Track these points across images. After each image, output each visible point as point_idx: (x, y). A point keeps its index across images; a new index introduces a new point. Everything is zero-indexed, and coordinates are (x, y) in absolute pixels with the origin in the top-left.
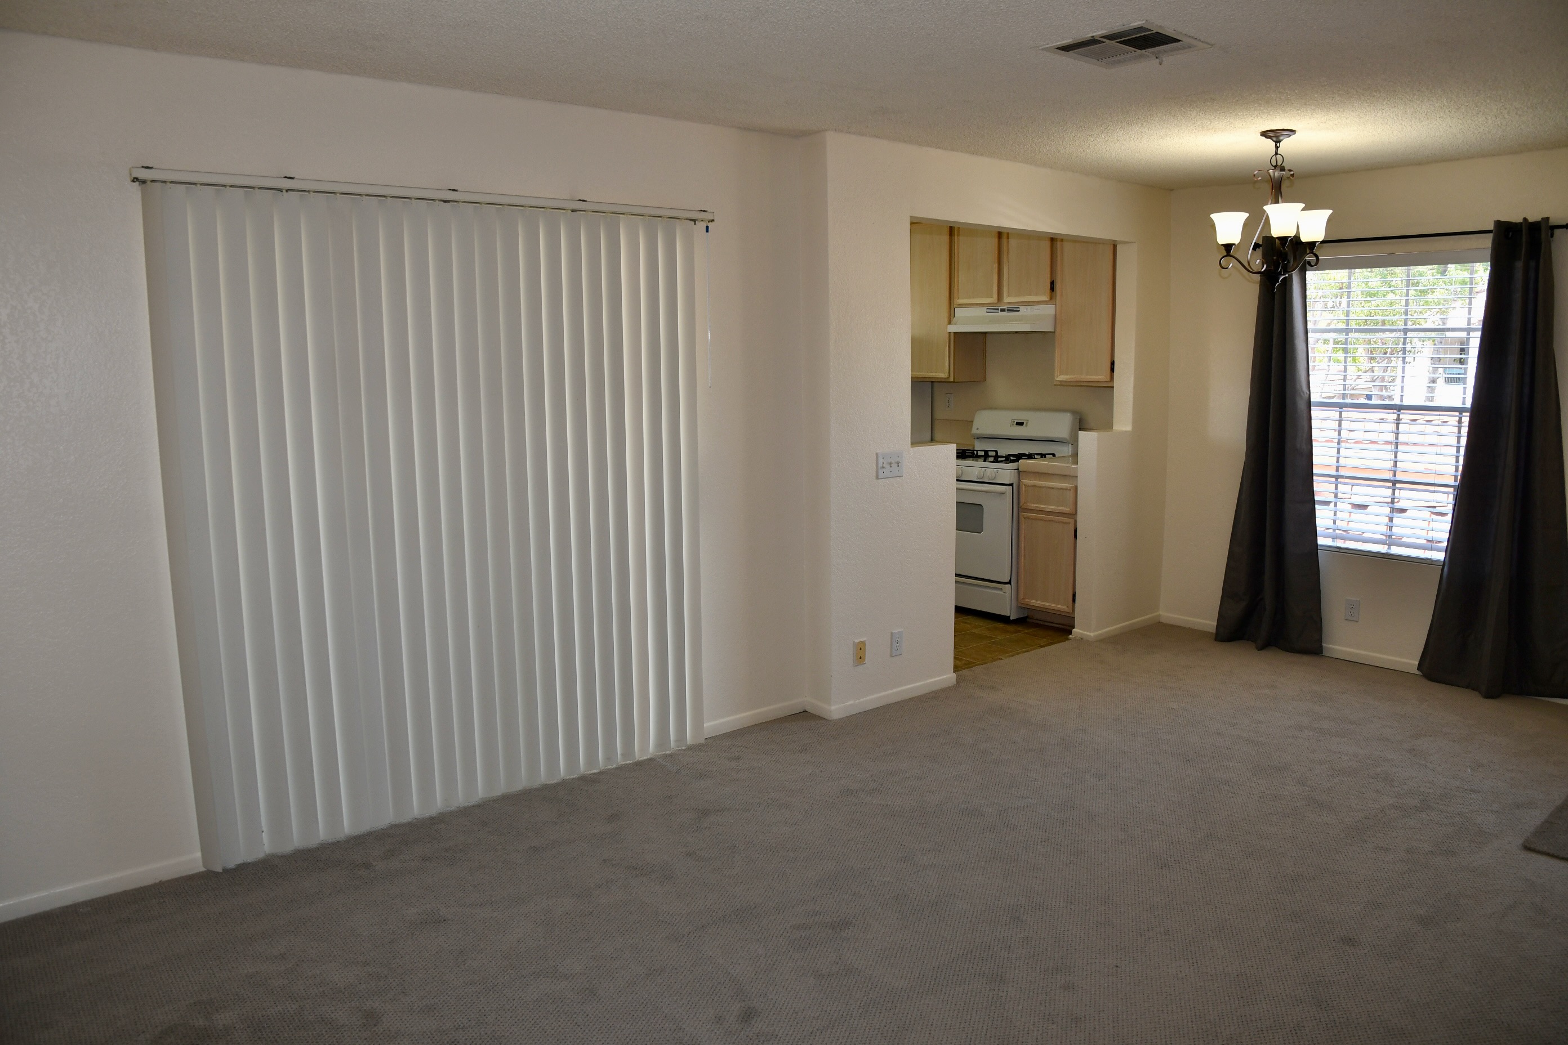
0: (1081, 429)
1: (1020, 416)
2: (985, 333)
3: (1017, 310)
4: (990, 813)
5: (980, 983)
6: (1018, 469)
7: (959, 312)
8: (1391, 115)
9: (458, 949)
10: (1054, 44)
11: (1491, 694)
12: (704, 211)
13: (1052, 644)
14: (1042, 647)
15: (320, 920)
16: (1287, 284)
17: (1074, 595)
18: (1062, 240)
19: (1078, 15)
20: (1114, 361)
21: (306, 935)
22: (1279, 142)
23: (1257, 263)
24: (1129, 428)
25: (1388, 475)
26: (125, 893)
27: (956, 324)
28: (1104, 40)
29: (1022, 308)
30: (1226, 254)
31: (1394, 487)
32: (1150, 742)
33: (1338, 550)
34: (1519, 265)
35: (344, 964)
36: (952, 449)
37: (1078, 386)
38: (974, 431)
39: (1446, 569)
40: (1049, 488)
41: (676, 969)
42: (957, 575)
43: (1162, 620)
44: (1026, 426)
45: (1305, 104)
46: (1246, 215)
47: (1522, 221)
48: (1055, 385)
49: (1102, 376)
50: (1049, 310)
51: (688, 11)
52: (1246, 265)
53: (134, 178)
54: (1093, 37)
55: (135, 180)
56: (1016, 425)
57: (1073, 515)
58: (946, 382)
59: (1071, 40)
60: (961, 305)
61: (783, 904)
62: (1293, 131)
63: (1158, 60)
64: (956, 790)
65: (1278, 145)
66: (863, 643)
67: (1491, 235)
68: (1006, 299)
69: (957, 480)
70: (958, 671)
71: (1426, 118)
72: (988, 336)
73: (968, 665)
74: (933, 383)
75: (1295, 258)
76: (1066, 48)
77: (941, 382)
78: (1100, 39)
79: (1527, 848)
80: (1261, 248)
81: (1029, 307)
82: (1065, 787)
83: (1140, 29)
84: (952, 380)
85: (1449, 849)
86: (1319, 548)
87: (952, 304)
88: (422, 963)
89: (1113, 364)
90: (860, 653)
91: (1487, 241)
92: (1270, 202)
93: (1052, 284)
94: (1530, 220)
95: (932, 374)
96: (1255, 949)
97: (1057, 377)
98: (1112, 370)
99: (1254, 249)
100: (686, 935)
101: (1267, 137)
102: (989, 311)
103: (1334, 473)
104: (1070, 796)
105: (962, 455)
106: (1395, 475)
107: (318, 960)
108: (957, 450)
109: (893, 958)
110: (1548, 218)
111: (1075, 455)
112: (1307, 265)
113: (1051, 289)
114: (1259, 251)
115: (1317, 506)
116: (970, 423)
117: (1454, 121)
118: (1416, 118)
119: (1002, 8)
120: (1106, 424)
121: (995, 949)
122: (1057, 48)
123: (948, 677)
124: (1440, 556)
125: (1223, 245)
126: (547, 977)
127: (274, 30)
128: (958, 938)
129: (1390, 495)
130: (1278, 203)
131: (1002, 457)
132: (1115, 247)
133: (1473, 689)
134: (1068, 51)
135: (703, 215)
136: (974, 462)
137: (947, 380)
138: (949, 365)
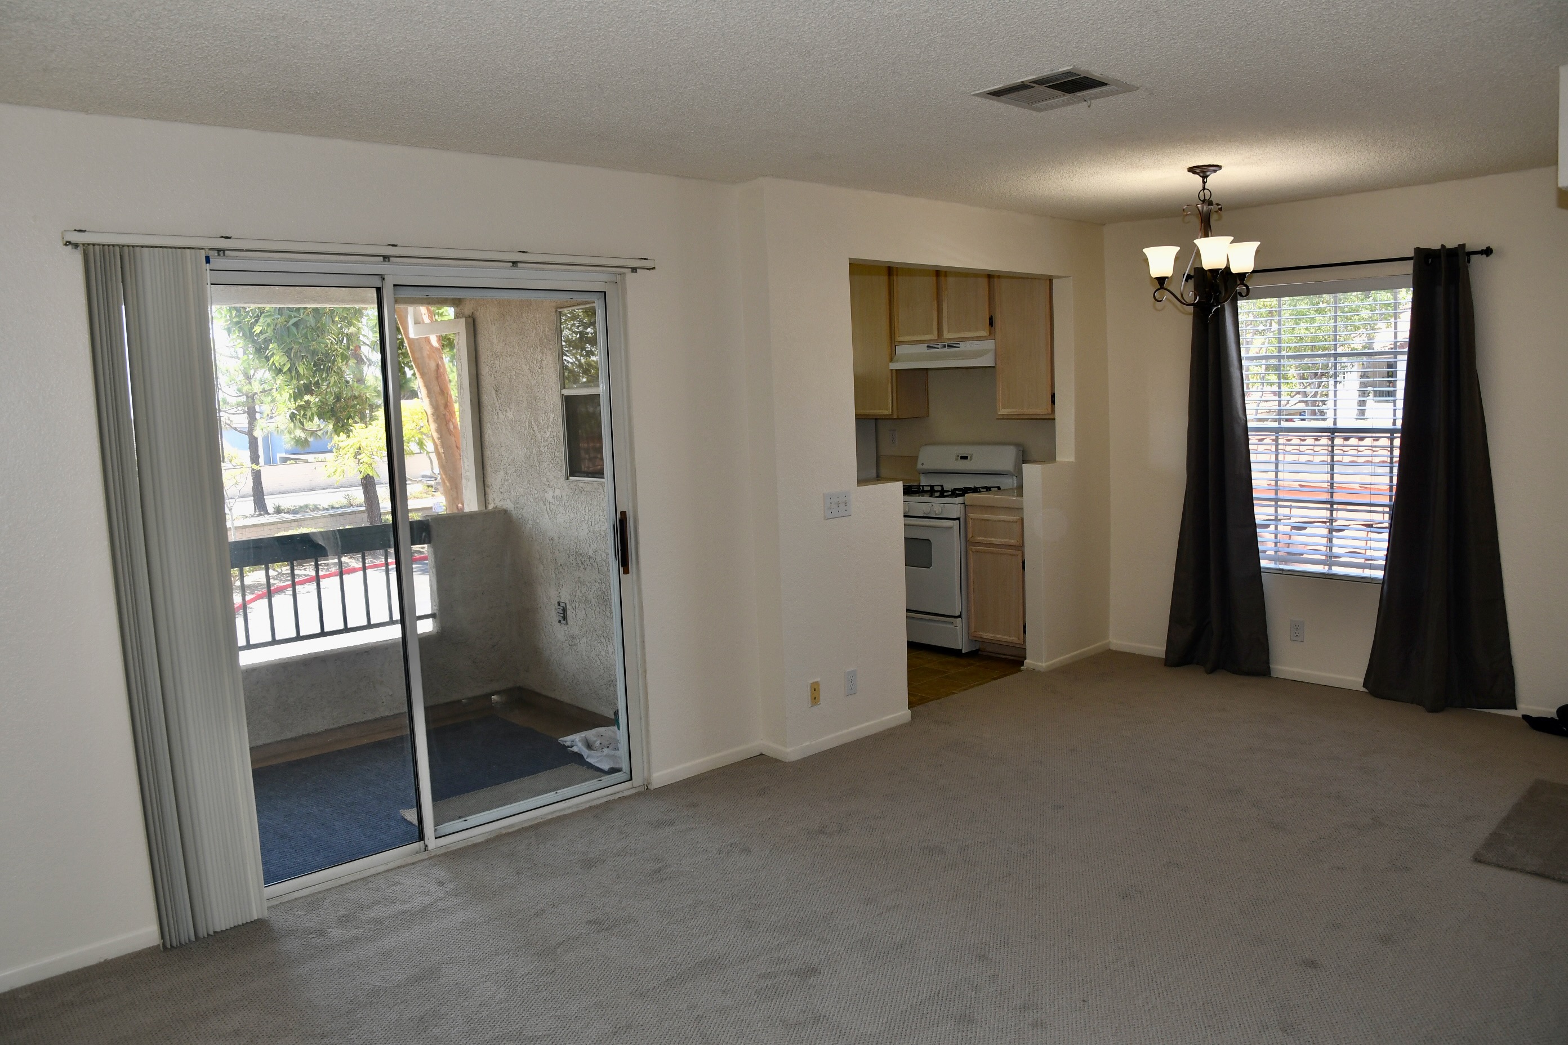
0: (1025, 462)
1: (964, 450)
2: (927, 370)
3: (957, 346)
4: (950, 851)
5: (949, 1025)
6: (964, 503)
7: (901, 350)
8: (1312, 149)
9: (418, 1015)
10: (984, 90)
11: (1436, 707)
12: (645, 259)
13: (1005, 675)
14: (995, 679)
15: (274, 992)
16: (1220, 314)
17: (1025, 627)
18: (999, 277)
19: (1007, 62)
20: (1054, 394)
21: (260, 1009)
22: (1207, 177)
23: (1190, 295)
24: (1072, 459)
25: (1326, 497)
26: (68, 975)
27: (897, 361)
28: (1034, 85)
29: (962, 345)
30: (1159, 287)
31: (1332, 509)
32: (1106, 771)
33: (1281, 572)
34: (1440, 290)
35: (300, 1037)
36: (899, 486)
37: (1019, 419)
38: (919, 466)
39: (1385, 586)
40: (995, 521)
41: (642, 1025)
42: (908, 611)
43: (1113, 647)
44: (971, 460)
45: (1230, 141)
46: (1177, 249)
47: (1440, 248)
48: (998, 419)
49: (1043, 409)
50: (989, 345)
51: (623, 65)
52: (1179, 297)
53: (67, 242)
54: (1023, 82)
55: (68, 243)
56: (961, 459)
57: (1020, 547)
58: (890, 419)
59: (1001, 86)
60: (902, 343)
61: (747, 953)
62: (1219, 167)
63: (1086, 102)
64: (916, 829)
65: (1205, 179)
66: (817, 683)
67: (1412, 262)
68: (947, 335)
69: (905, 516)
70: (912, 707)
71: (1345, 152)
72: (930, 372)
73: (923, 701)
74: (877, 419)
75: (1226, 290)
76: (997, 94)
77: (885, 419)
78: (1030, 84)
79: (1478, 859)
80: (1193, 279)
81: (969, 343)
82: (1024, 820)
83: (1068, 73)
84: (895, 417)
85: (1403, 866)
86: (1262, 570)
87: (893, 342)
88: (382, 1032)
89: (1053, 396)
90: (815, 694)
91: (1409, 267)
92: (1199, 236)
93: (991, 319)
94: (1448, 247)
95: (875, 411)
96: (1219, 976)
97: (1000, 411)
98: (1053, 402)
99: (1187, 280)
100: (651, 989)
101: (1194, 173)
102: (930, 347)
103: (1272, 496)
104: (1030, 830)
105: (908, 491)
106: (1332, 497)
107: (274, 1034)
108: (903, 486)
109: (860, 1003)
110: (1464, 245)
111: (1020, 488)
112: (1238, 296)
113: (990, 324)
114: (1191, 282)
115: (1258, 530)
116: (915, 458)
117: (1371, 154)
118: (1335, 152)
119: (933, 57)
120: (1050, 457)
121: (962, 990)
122: (988, 94)
123: (902, 713)
124: (1380, 574)
125: (1155, 278)
126: (511, 1041)
127: (208, 91)
128: (924, 979)
129: (1329, 516)
130: (1208, 236)
131: (948, 491)
132: (1051, 281)
133: (1418, 704)
134: (999, 96)
135: (644, 264)
136: (920, 497)
137: (891, 417)
138: (892, 403)
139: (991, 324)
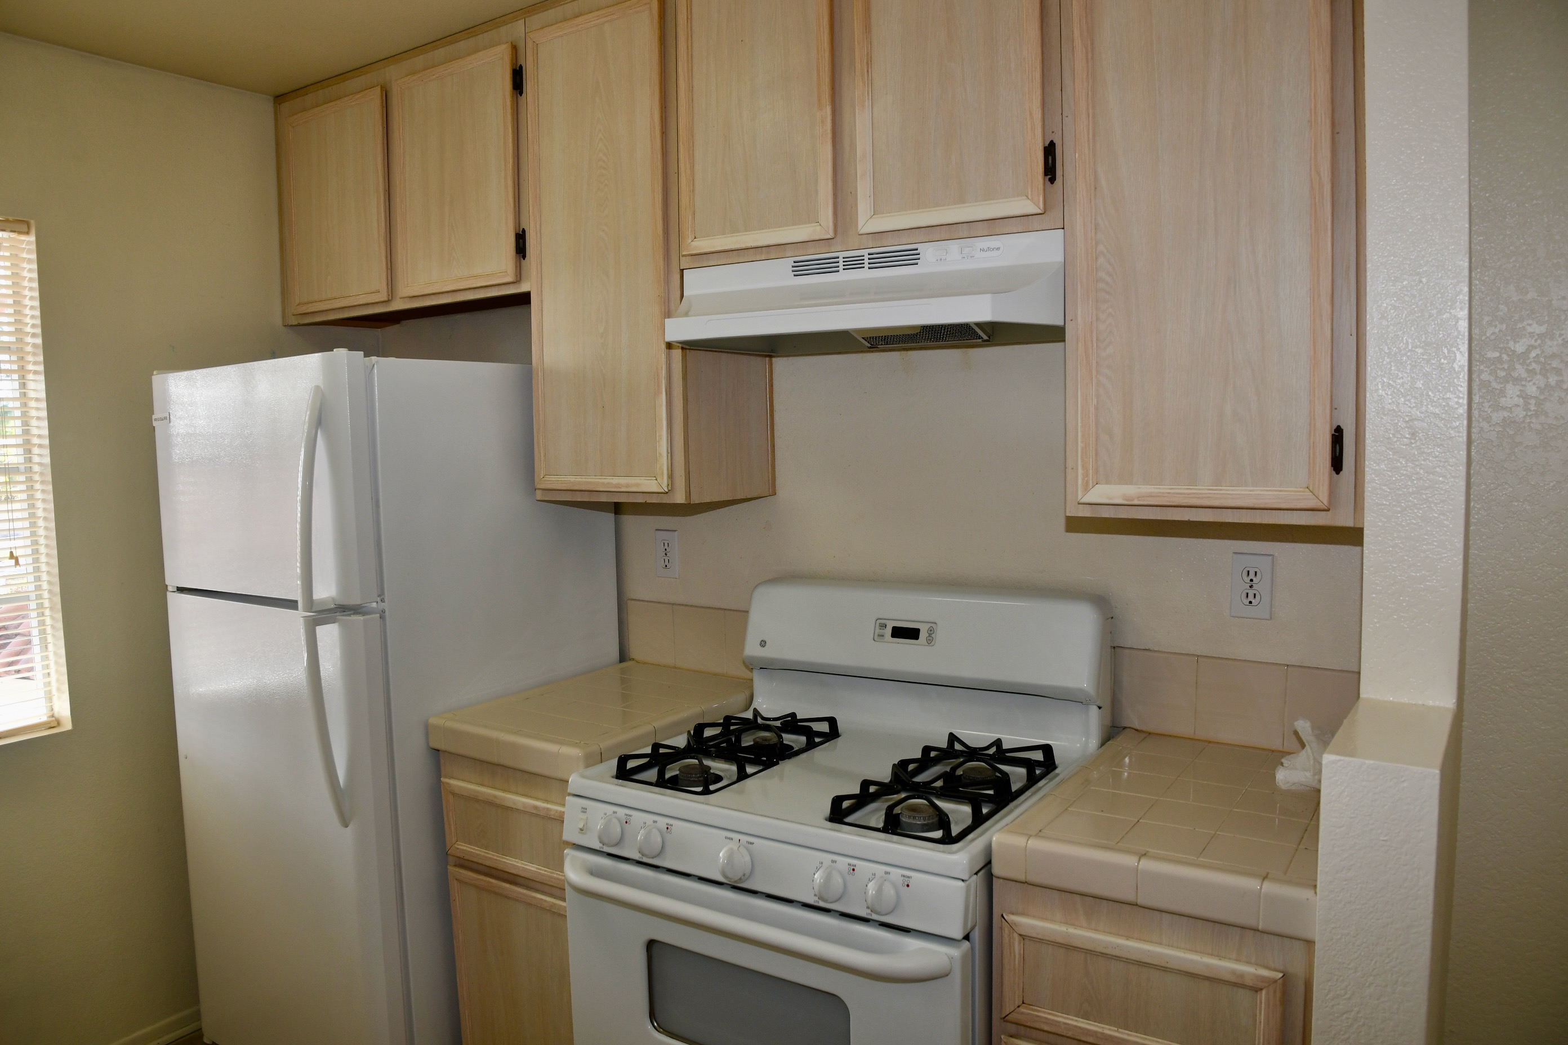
1: (909, 610)
3: (911, 257)
7: (701, 278)
27: (686, 314)
29: (929, 253)
38: (752, 649)
44: (930, 640)
50: (1040, 246)
56: (893, 636)
58: (661, 505)
60: (704, 259)
68: (867, 222)
81: (954, 246)
84: (680, 498)
87: (674, 257)
93: (1050, 150)
95: (615, 481)
97: (1086, 489)
102: (800, 269)
113: (1046, 174)
137: (666, 500)
138: (671, 453)
139: (1050, 171)
